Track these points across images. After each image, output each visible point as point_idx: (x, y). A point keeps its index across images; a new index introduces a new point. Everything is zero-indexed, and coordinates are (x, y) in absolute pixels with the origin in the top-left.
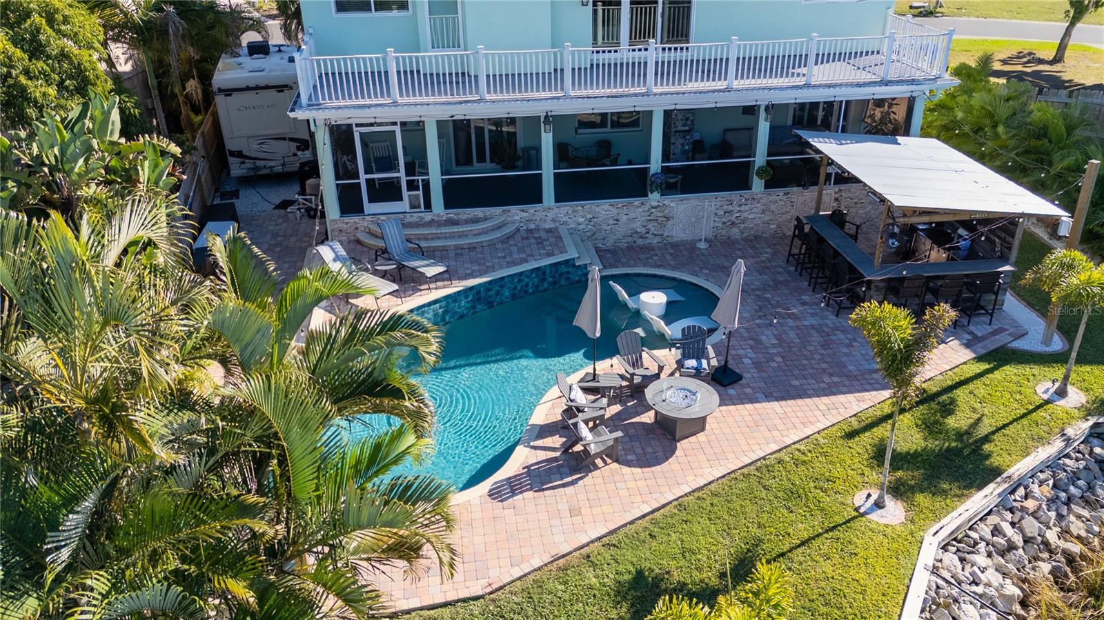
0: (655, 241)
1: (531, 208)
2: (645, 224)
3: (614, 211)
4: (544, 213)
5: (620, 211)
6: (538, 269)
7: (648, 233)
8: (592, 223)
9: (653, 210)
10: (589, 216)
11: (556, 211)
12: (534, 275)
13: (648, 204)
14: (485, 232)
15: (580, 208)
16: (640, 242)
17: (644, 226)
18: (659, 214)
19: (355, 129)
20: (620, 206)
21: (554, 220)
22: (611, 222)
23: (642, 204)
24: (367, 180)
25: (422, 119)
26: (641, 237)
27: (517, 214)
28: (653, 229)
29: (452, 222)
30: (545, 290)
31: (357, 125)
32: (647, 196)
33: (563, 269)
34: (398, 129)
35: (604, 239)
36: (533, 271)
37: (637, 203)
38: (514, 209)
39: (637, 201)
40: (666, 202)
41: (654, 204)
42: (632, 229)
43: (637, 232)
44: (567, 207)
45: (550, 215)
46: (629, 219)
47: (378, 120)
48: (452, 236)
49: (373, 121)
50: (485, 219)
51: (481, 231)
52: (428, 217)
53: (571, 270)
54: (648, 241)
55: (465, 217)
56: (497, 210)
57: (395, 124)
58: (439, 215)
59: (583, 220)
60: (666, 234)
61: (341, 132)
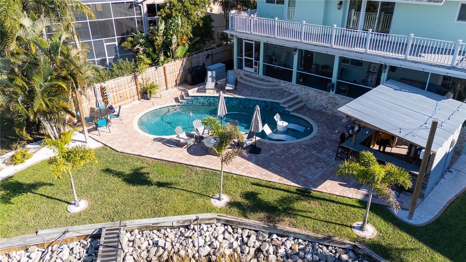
0: (330, 112)
1: (288, 83)
2: (327, 103)
3: (316, 94)
4: (291, 86)
5: (318, 95)
6: (265, 101)
7: (327, 108)
8: (307, 96)
9: (331, 99)
10: (306, 93)
11: (295, 87)
12: (263, 103)
13: (329, 95)
14: (268, 86)
15: (303, 88)
16: (324, 110)
17: (326, 104)
18: (333, 101)
19: (243, 40)
20: (318, 92)
21: (294, 90)
22: (314, 98)
23: (326, 94)
24: (245, 58)
25: (260, 41)
26: (324, 109)
27: (283, 84)
28: (329, 107)
29: (262, 80)
30: (268, 111)
31: (245, 39)
32: (329, 92)
33: (275, 105)
34: (253, 43)
35: (311, 104)
36: (263, 101)
37: (324, 93)
38: (282, 81)
39: (325, 92)
40: (336, 97)
41: (331, 96)
42: (321, 104)
43: (323, 106)
44: (299, 87)
45: (293, 88)
46: (320, 99)
47: (248, 39)
48: (257, 84)
49: (247, 38)
50: (272, 82)
51: (267, 85)
52: (257, 76)
53: (279, 107)
54: (327, 111)
55: (267, 80)
56: (277, 80)
57: (253, 41)
58: (260, 76)
59: (304, 93)
60: (335, 111)
61: (240, 41)
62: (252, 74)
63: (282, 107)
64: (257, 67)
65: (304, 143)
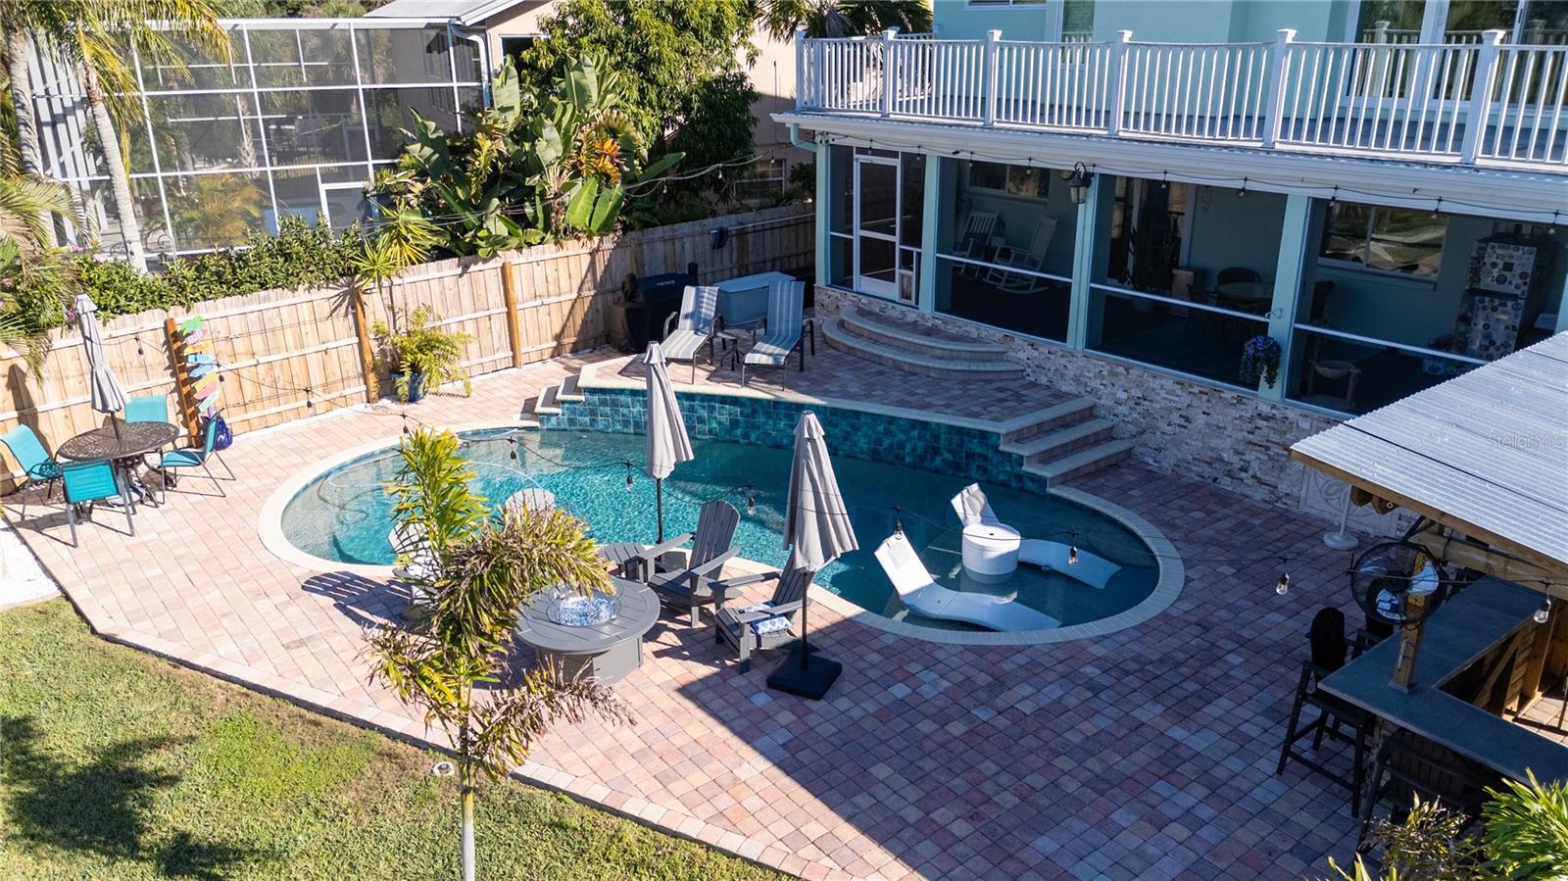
0: (1259, 494)
1: (1046, 344)
2: (1240, 448)
3: (1184, 399)
4: (1063, 361)
5: (1196, 403)
6: (925, 425)
7: (1244, 470)
8: (1140, 409)
9: (1261, 423)
10: (1136, 393)
11: (1081, 362)
12: (915, 433)
13: (1253, 404)
14: (953, 356)
15: (1121, 370)
16: (1225, 483)
17: (1237, 452)
18: (1275, 438)
19: (855, 156)
20: (1196, 390)
21: (1076, 380)
22: (1175, 419)
23: (1239, 400)
24: (861, 237)
25: (922, 151)
26: (1229, 474)
27: (1023, 349)
28: (1255, 465)
32: (1256, 388)
33: (974, 446)
34: (897, 163)
35: (1158, 450)
37: (1227, 395)
38: (1020, 338)
39: (1230, 392)
40: (1291, 414)
41: (1265, 409)
42: (1213, 449)
43: (1221, 460)
44: (1102, 362)
45: (1072, 370)
46: (1208, 425)
47: (875, 146)
48: (904, 347)
49: (866, 144)
50: (975, 341)
51: (947, 353)
54: (1243, 489)
56: (996, 332)
57: (893, 154)
59: (1124, 396)
60: (1283, 488)
61: (841, 157)
62: (890, 305)
63: (1009, 455)
64: (913, 274)
65: (1098, 651)
